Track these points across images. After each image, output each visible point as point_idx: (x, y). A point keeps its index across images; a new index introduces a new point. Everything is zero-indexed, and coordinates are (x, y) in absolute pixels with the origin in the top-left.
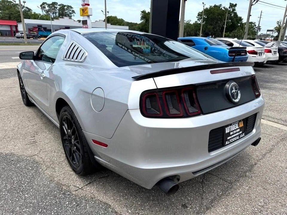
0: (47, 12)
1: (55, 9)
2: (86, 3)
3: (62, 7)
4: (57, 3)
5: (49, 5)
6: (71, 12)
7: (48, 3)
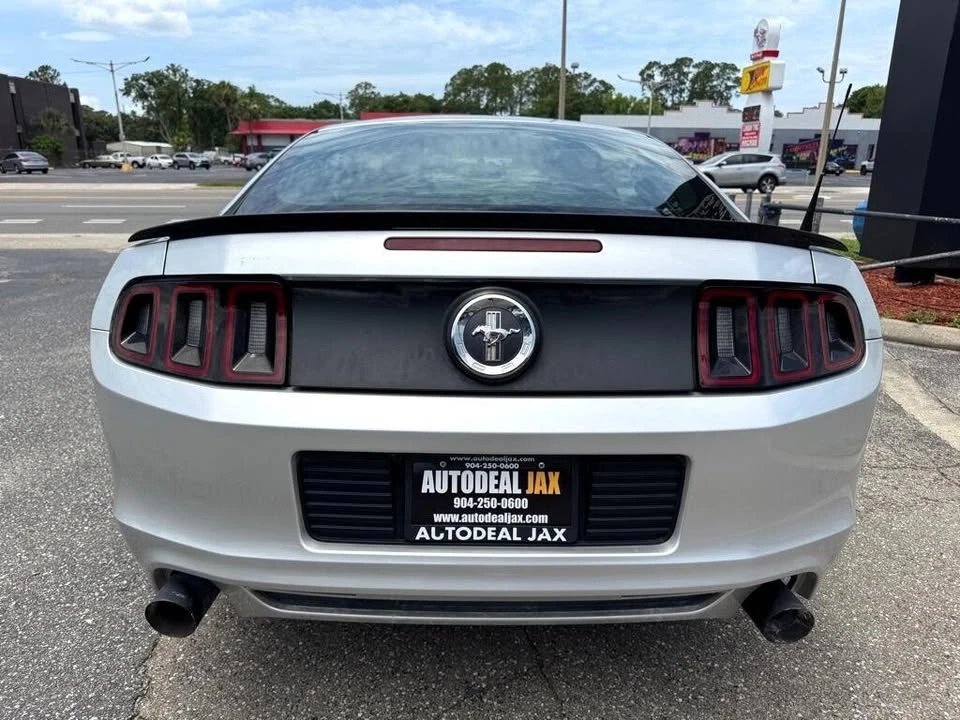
0: (657, 90)
1: (682, 78)
2: (765, 49)
3: (703, 72)
4: (691, 60)
5: (665, 70)
6: (730, 83)
7: (662, 64)
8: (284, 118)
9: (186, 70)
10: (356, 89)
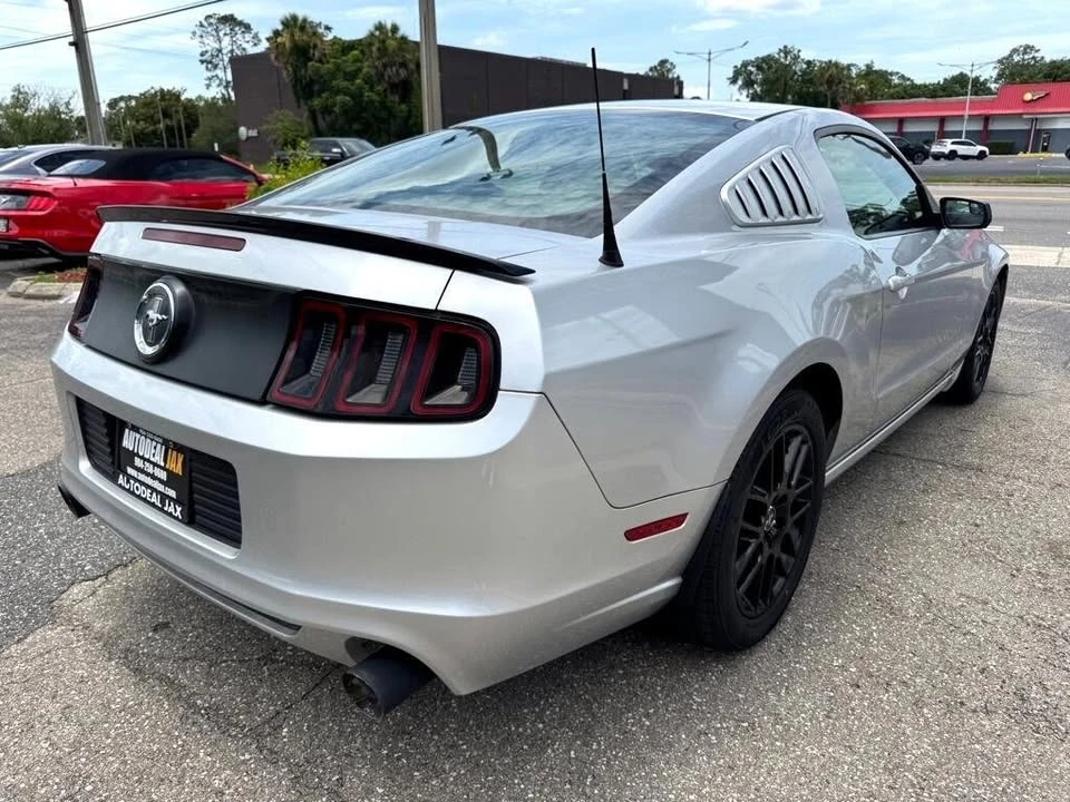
8: (903, 98)
9: (799, 51)
10: (1011, 55)
